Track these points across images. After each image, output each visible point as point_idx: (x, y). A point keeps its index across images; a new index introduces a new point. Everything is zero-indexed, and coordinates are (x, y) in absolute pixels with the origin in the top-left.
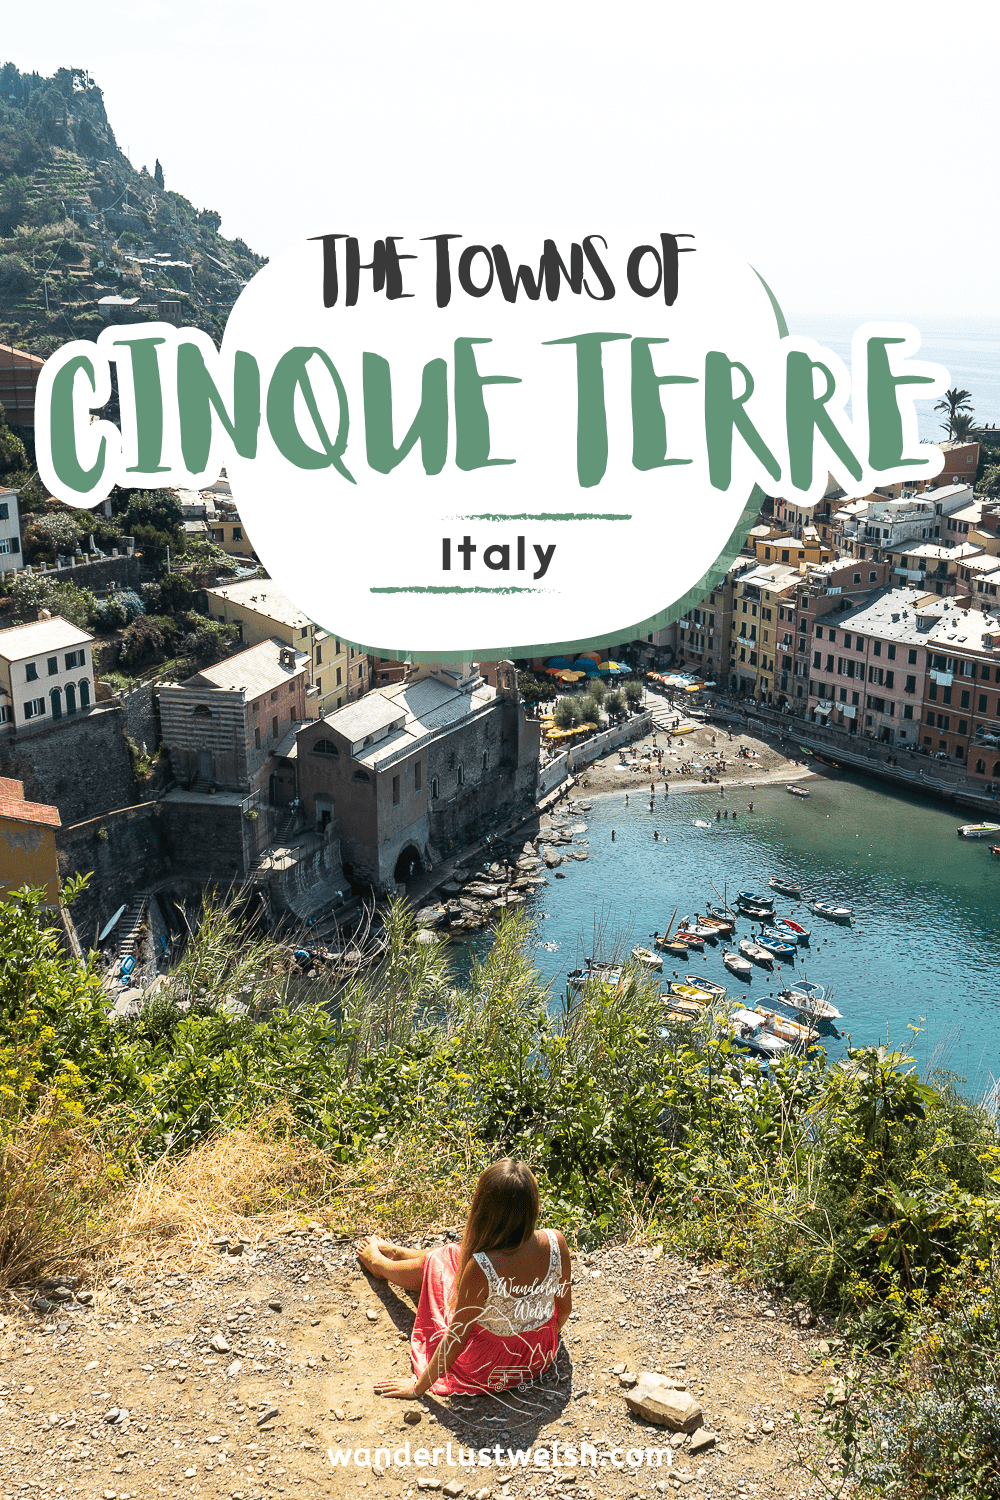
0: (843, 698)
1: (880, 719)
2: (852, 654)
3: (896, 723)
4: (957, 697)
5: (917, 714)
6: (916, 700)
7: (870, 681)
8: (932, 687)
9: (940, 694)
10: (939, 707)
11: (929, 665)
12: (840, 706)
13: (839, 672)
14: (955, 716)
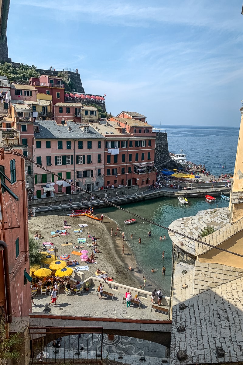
0: (60, 178)
1: (84, 181)
2: (65, 152)
3: (94, 180)
4: (120, 159)
5: (102, 172)
6: (102, 166)
7: (77, 163)
8: (109, 157)
9: (112, 159)
10: (112, 165)
11: (106, 147)
12: (59, 183)
13: (56, 164)
14: (119, 167)
